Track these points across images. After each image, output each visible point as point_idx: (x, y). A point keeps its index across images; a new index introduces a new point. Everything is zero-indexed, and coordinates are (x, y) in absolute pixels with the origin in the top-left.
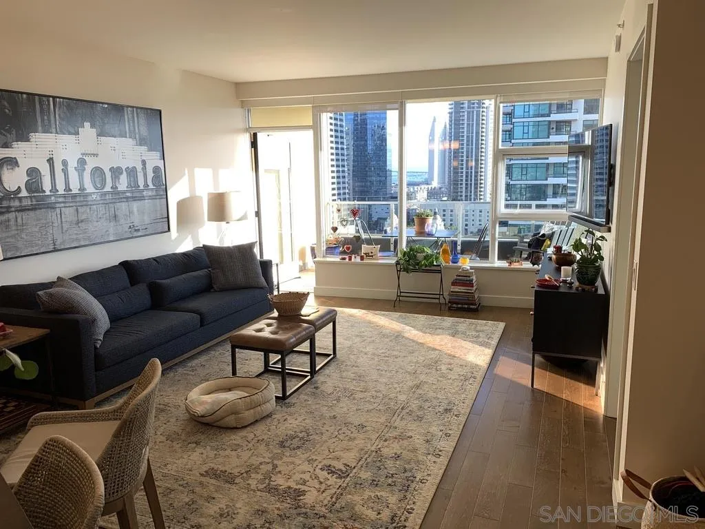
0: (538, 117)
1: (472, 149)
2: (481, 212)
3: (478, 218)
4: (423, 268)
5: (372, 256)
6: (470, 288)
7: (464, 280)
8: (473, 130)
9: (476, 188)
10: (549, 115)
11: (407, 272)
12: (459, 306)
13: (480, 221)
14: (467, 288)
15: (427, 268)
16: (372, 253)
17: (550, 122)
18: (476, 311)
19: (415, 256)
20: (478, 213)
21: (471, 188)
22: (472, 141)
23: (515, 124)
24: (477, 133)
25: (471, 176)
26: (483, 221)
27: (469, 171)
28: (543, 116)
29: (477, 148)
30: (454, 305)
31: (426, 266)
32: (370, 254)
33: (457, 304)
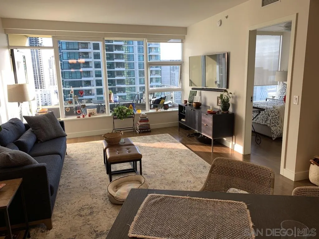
0: (74, 50)
1: (35, 64)
2: (45, 95)
3: (44, 98)
4: (128, 116)
5: (94, 114)
6: (147, 122)
7: (144, 119)
8: (34, 55)
9: (41, 83)
10: (78, 49)
11: (121, 119)
12: (144, 131)
13: (45, 99)
14: (146, 122)
15: (129, 116)
16: (93, 112)
17: (79, 52)
18: (150, 131)
19: (123, 111)
20: (44, 96)
21: (38, 83)
22: (35, 60)
23: (63, 53)
24: (37, 56)
25: (37, 78)
26: (47, 99)
27: (36, 75)
28: (75, 49)
29: (38, 64)
30: (142, 131)
31: (129, 115)
32: (93, 113)
33: (142, 130)
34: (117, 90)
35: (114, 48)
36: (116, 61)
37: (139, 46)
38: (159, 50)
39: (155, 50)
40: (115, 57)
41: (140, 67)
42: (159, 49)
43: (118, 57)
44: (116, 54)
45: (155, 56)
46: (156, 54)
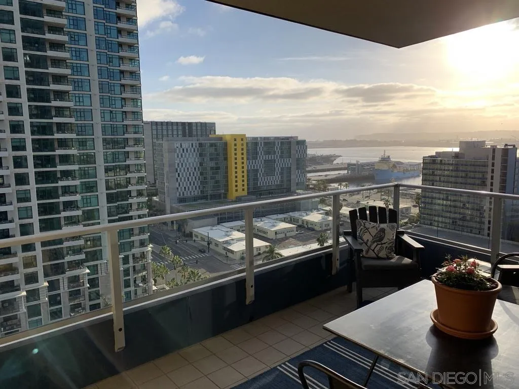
34: (59, 175)
35: (52, 97)
36: (56, 120)
37: (102, 94)
38: (139, 104)
39: (132, 103)
40: (53, 113)
41: (104, 133)
42: (140, 101)
43: (61, 112)
44: (56, 107)
45: (133, 113)
46: (135, 110)
